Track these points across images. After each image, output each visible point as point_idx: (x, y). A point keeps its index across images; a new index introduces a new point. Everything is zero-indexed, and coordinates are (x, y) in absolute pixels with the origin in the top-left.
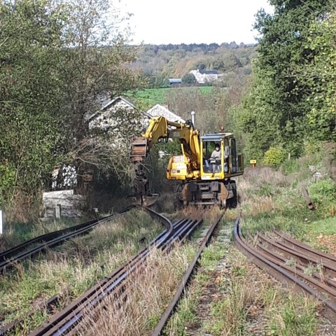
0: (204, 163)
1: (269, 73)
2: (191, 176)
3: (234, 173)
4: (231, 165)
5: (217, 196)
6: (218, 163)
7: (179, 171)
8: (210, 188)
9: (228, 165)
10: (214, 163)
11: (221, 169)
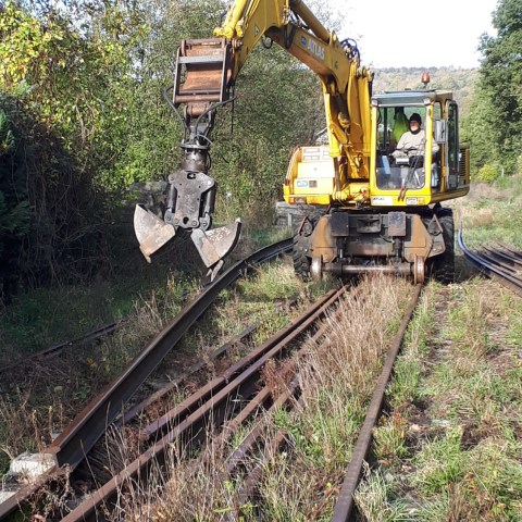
0: (379, 164)
1: (489, 94)
2: (342, 195)
3: (452, 191)
4: (446, 171)
5: (401, 250)
6: (417, 163)
7: (313, 184)
8: (383, 229)
9: (438, 171)
10: (405, 165)
11: (423, 179)
